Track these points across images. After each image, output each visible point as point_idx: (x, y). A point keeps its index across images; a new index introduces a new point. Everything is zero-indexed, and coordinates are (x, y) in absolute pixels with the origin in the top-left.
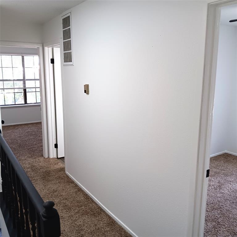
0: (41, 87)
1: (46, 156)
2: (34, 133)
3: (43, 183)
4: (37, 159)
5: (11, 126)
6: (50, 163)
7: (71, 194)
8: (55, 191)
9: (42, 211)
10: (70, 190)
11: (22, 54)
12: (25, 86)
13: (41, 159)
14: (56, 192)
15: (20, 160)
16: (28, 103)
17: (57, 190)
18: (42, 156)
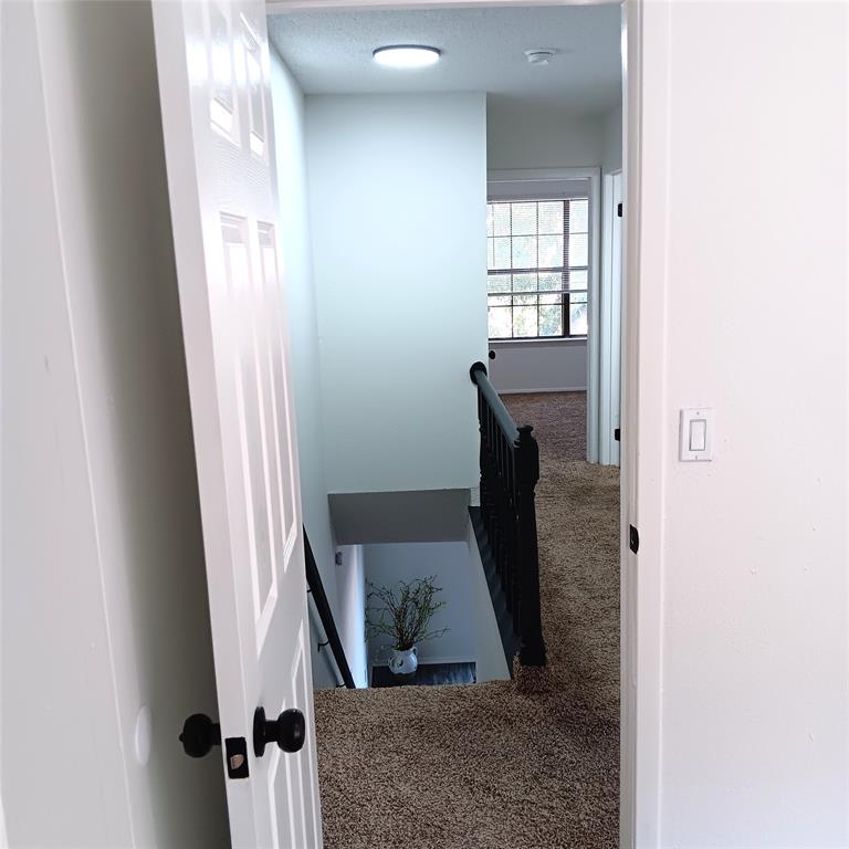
0: (589, 291)
1: (592, 459)
2: (577, 413)
4: (570, 464)
5: (525, 394)
9: (513, 436)
11: (564, 195)
12: (566, 286)
13: (580, 465)
16: (572, 333)
18: (584, 458)
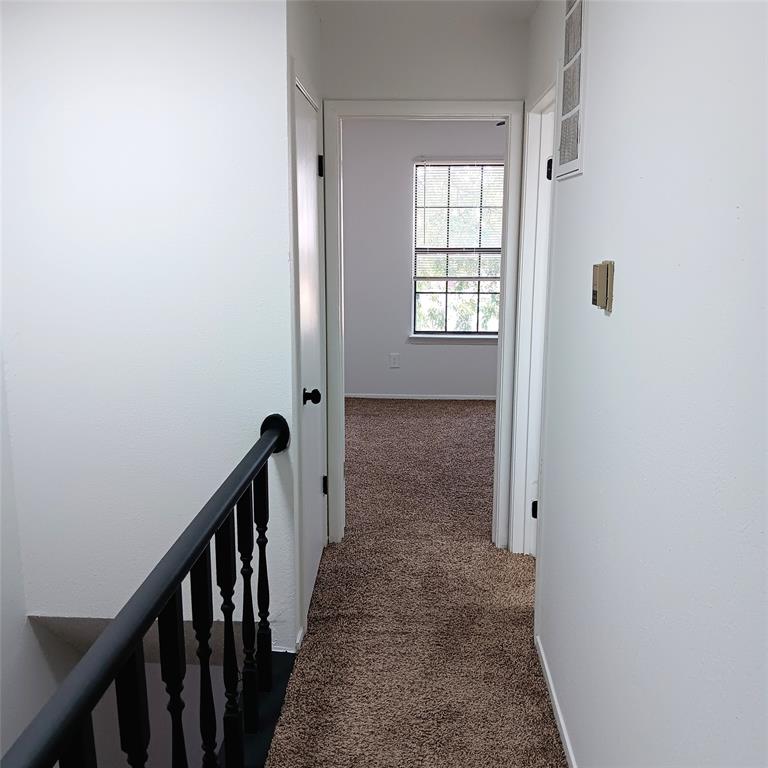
1: (500, 544)
3: (428, 661)
4: (464, 546)
6: (502, 574)
7: (504, 754)
8: (450, 715)
10: (510, 734)
14: (452, 720)
15: (409, 534)
17: (458, 713)
